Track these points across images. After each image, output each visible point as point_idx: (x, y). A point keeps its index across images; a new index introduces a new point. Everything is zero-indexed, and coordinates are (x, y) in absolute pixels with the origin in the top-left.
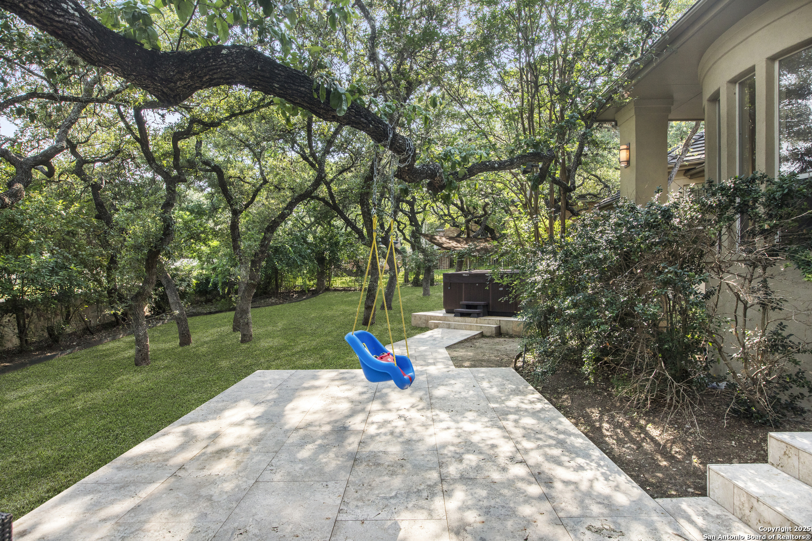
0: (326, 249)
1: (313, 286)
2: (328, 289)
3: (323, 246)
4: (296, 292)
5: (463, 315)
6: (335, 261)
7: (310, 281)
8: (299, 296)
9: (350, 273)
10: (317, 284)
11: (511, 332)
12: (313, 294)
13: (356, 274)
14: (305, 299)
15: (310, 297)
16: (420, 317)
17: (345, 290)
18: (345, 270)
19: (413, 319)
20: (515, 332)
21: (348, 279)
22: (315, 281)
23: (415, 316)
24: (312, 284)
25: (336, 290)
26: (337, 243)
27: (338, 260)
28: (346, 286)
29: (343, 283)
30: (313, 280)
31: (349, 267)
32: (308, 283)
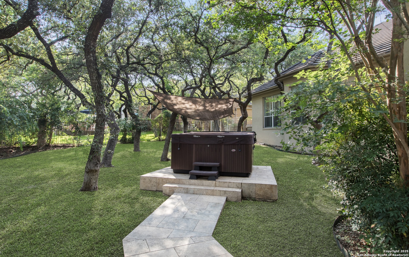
0: (47, 113)
1: (34, 143)
2: (48, 147)
3: (45, 111)
4: (15, 148)
5: (198, 177)
6: (55, 123)
7: (31, 139)
8: (17, 152)
9: (69, 133)
10: (38, 141)
11: (253, 196)
12: (33, 150)
13: (75, 134)
14: (23, 155)
15: (29, 153)
16: (151, 179)
17: (64, 146)
18: (66, 131)
19: (141, 181)
20: (259, 195)
21: (68, 137)
22: (36, 139)
23: (145, 178)
24: (33, 141)
25: (56, 146)
26: (58, 109)
27: (59, 122)
28: (66, 143)
29: (63, 140)
30: (34, 138)
31: (69, 127)
32: (29, 140)
